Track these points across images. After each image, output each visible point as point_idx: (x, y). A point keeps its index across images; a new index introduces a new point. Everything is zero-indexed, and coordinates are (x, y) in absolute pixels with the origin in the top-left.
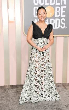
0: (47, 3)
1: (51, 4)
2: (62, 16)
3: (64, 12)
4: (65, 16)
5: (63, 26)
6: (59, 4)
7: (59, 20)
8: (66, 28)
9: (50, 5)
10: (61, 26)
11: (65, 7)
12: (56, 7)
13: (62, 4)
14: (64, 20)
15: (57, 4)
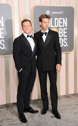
0: (52, 25)
1: (56, 26)
2: (64, 36)
3: (66, 32)
4: (66, 36)
5: (65, 45)
6: (62, 26)
7: (62, 39)
8: (68, 46)
9: (54, 27)
10: (64, 45)
11: (66, 29)
12: (60, 29)
13: (64, 26)
14: (66, 40)
15: (60, 26)
